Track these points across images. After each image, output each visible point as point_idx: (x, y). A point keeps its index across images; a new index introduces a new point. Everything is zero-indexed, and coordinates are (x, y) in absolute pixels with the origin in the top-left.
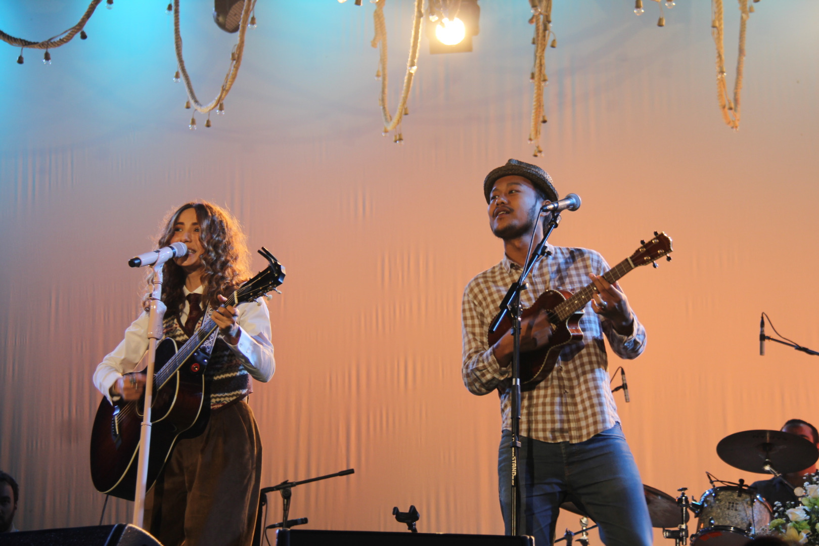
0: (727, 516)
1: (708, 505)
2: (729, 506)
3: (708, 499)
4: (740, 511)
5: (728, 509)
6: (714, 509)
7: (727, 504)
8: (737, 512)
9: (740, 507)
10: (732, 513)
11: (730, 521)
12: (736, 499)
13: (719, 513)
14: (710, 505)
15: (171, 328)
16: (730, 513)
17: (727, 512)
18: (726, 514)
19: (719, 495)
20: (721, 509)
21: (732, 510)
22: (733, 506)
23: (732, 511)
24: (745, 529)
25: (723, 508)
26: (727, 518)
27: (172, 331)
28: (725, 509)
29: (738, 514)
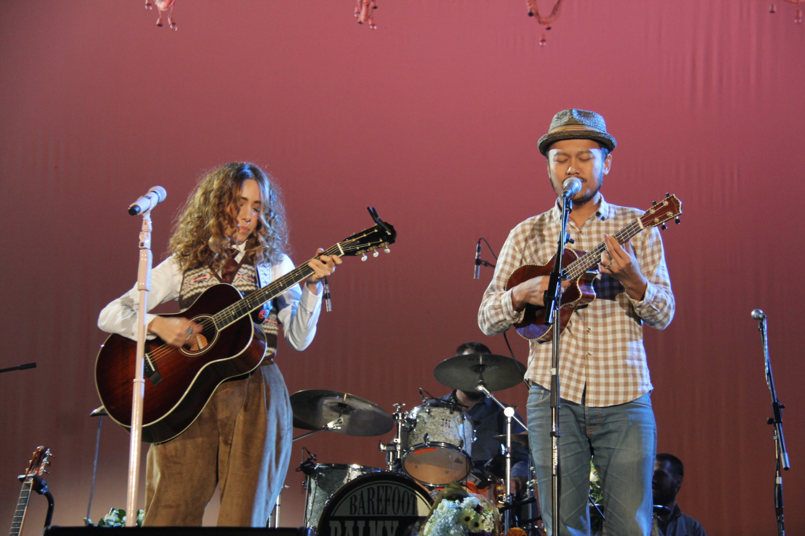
0: (442, 432)
1: (420, 421)
2: (443, 422)
3: (420, 414)
4: (453, 428)
5: (442, 426)
6: (428, 425)
7: (441, 421)
8: (449, 429)
9: (452, 424)
10: (445, 429)
11: (444, 437)
12: (448, 416)
13: (433, 430)
14: (424, 420)
15: (204, 277)
16: (444, 429)
17: (441, 429)
18: (440, 431)
19: (432, 412)
20: (435, 425)
21: (446, 426)
22: (446, 423)
23: (445, 428)
24: (458, 445)
25: (437, 425)
26: (441, 435)
27: (205, 280)
28: (439, 426)
29: (451, 431)
